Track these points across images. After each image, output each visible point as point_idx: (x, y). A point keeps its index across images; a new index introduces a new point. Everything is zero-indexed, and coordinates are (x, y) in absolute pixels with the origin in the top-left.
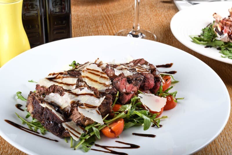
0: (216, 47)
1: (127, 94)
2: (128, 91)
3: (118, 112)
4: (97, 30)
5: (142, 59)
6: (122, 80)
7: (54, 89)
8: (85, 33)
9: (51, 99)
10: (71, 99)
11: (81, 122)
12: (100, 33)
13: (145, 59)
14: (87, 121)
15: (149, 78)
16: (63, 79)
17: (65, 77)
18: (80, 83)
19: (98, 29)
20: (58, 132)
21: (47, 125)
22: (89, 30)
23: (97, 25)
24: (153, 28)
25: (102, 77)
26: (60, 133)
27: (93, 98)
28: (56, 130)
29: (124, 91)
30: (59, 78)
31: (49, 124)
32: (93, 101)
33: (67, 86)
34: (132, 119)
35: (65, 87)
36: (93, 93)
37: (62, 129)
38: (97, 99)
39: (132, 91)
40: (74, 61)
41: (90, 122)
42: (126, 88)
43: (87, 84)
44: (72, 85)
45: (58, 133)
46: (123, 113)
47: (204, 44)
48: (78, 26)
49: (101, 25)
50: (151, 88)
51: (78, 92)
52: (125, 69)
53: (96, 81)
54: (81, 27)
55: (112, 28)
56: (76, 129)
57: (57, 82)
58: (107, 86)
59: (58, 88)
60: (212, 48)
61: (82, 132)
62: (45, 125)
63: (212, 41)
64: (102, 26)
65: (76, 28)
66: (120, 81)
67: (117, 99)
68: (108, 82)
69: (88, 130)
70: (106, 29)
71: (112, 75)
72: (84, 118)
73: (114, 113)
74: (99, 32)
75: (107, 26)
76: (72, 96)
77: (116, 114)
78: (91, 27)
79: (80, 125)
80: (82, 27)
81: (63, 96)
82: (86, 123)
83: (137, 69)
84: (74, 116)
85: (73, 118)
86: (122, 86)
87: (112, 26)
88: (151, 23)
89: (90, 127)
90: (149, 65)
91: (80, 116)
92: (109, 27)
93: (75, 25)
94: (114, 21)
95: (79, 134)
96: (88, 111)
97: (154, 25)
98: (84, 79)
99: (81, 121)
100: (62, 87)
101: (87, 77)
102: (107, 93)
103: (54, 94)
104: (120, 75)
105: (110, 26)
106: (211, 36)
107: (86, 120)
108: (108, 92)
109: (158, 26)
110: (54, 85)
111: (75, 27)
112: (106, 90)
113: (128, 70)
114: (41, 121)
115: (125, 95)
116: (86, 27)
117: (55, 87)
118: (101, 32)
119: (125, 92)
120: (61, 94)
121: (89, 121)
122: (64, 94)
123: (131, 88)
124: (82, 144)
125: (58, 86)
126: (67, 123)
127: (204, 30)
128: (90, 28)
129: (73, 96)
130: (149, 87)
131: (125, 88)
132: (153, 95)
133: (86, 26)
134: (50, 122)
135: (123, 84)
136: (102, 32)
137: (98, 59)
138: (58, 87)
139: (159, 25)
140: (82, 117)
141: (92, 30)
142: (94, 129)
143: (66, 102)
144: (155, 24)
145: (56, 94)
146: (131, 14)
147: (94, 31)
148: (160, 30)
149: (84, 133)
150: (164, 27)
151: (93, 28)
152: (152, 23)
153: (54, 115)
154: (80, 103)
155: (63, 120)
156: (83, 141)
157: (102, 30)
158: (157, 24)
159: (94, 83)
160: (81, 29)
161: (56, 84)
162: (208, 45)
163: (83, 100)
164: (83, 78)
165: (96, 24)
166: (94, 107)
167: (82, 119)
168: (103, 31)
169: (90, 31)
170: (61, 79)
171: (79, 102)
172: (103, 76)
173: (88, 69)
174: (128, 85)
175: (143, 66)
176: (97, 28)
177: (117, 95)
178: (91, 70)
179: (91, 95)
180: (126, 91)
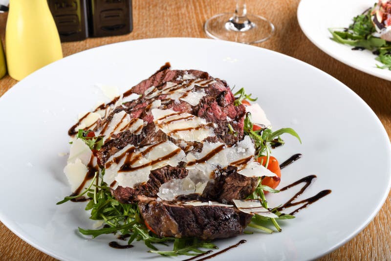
0: (371, 50)
4: (177, 13)
8: (156, 18)
12: (182, 18)
19: (180, 12)
22: (163, 13)
23: (179, 4)
24: (273, 12)
47: (351, 44)
48: (148, 5)
49: (185, 5)
54: (151, 7)
55: (204, 11)
60: (365, 51)
63: (366, 38)
64: (187, 7)
65: (143, 8)
70: (192, 12)
74: (180, 17)
75: (195, 8)
78: (168, 8)
80: (153, 7)
87: (203, 6)
92: (198, 8)
93: (142, 4)
97: (274, 8)
105: (200, 6)
106: (366, 29)
109: (281, 9)
111: (141, 7)
116: (159, 7)
118: (184, 17)
127: (356, 19)
128: (166, 9)
133: (161, 5)
136: (186, 17)
139: (283, 7)
141: (168, 13)
144: (276, 6)
147: (172, 14)
148: (283, 17)
150: (291, 11)
151: (172, 9)
152: (272, 4)
157: (186, 13)
158: (279, 6)
160: (152, 11)
162: (359, 46)
165: (176, 3)
168: (187, 15)
169: (165, 14)
176: (178, 10)
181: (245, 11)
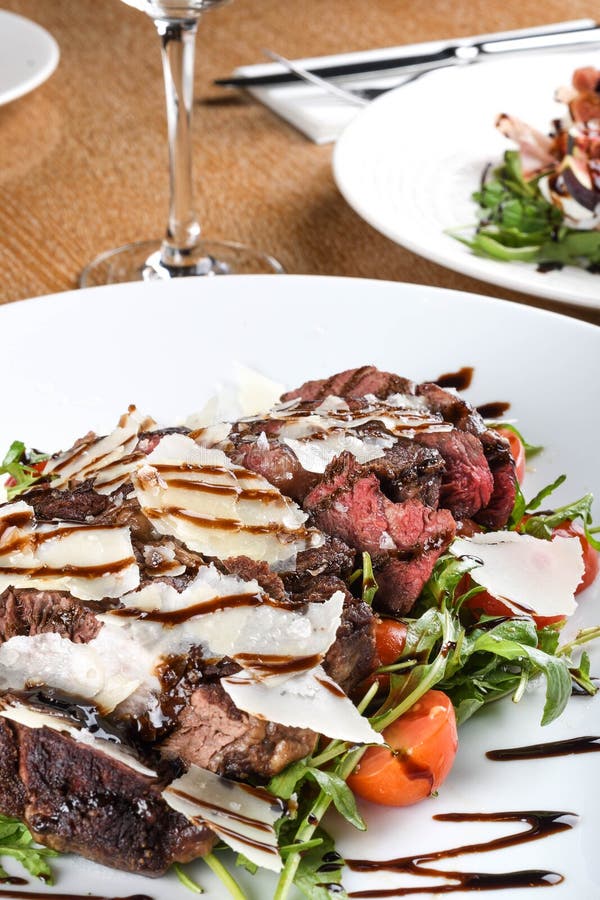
0: (578, 265)
1: (409, 555)
2: (405, 542)
3: (411, 663)
5: (364, 369)
6: (352, 493)
7: (18, 613)
9: (22, 672)
10: (149, 646)
11: (249, 763)
13: (381, 369)
14: (280, 747)
15: (461, 453)
16: (42, 547)
17: (48, 536)
18: (148, 549)
20: (147, 848)
21: (72, 825)
24: (236, 223)
25: (246, 495)
26: (152, 849)
27: (267, 613)
28: (131, 837)
29: (387, 543)
30: (16, 545)
31: (84, 815)
32: (278, 634)
33: (84, 579)
34: (460, 681)
35: (81, 590)
36: (253, 587)
37: (159, 826)
38: (294, 614)
39: (431, 534)
40: (17, 445)
41: (299, 746)
42: (393, 527)
43: (188, 550)
44: (115, 568)
45: (147, 854)
46: (440, 662)
47: (526, 259)
50: (482, 503)
51: (163, 598)
52: (334, 429)
53: (228, 525)
56: (235, 807)
57: (20, 571)
58: (293, 536)
59: (44, 603)
60: (566, 270)
61: (268, 815)
62: (63, 825)
63: (555, 239)
66: (343, 500)
67: (369, 593)
68: (292, 517)
69: (294, 797)
71: (290, 476)
72: (267, 737)
73: (389, 672)
76: (146, 631)
77: (397, 672)
79: (239, 780)
81: (92, 643)
82: (277, 760)
83: (390, 424)
84: (198, 738)
85: (193, 749)
86: (366, 521)
88: (212, 203)
89: (299, 774)
90: (418, 393)
91: (244, 729)
92: (24, 251)
94: (35, 222)
95: (260, 826)
96: (284, 693)
97: (232, 212)
98: (160, 527)
99: (245, 755)
100: (66, 594)
101: (175, 511)
102: (314, 573)
103: (30, 639)
104: (335, 468)
105: (28, 246)
106: (537, 215)
107: (274, 745)
108: (322, 569)
109: (251, 212)
110: (11, 589)
112: (302, 557)
113: (348, 434)
114: (21, 809)
115: (397, 562)
117: (16, 602)
119: (393, 547)
120: (77, 632)
121: (292, 745)
122: (95, 630)
123: (419, 525)
124: (296, 878)
125: (33, 591)
126: (176, 784)
127: (482, 199)
129: (153, 628)
130: (473, 500)
131: (388, 530)
132: (514, 535)
134: (84, 801)
135: (369, 512)
137: (132, 408)
138: (40, 596)
139: (249, 205)
140: (253, 733)
142: (322, 778)
143: (125, 668)
144: (231, 205)
145: (38, 637)
146: (94, 176)
148: (272, 231)
149: (279, 815)
150: (280, 212)
152: (217, 205)
153: (93, 759)
154: (206, 656)
155: (153, 774)
156: (295, 859)
158: (242, 207)
159: (221, 534)
161: (21, 582)
162: (544, 260)
163: (221, 635)
164: (155, 523)
166: (302, 664)
167: (250, 747)
170: (28, 548)
171: (201, 655)
172: (250, 491)
173: (162, 469)
174: (394, 512)
175: (394, 401)
177: (367, 571)
178: (177, 469)
179: (249, 600)
180: (397, 543)
181: (195, 231)
